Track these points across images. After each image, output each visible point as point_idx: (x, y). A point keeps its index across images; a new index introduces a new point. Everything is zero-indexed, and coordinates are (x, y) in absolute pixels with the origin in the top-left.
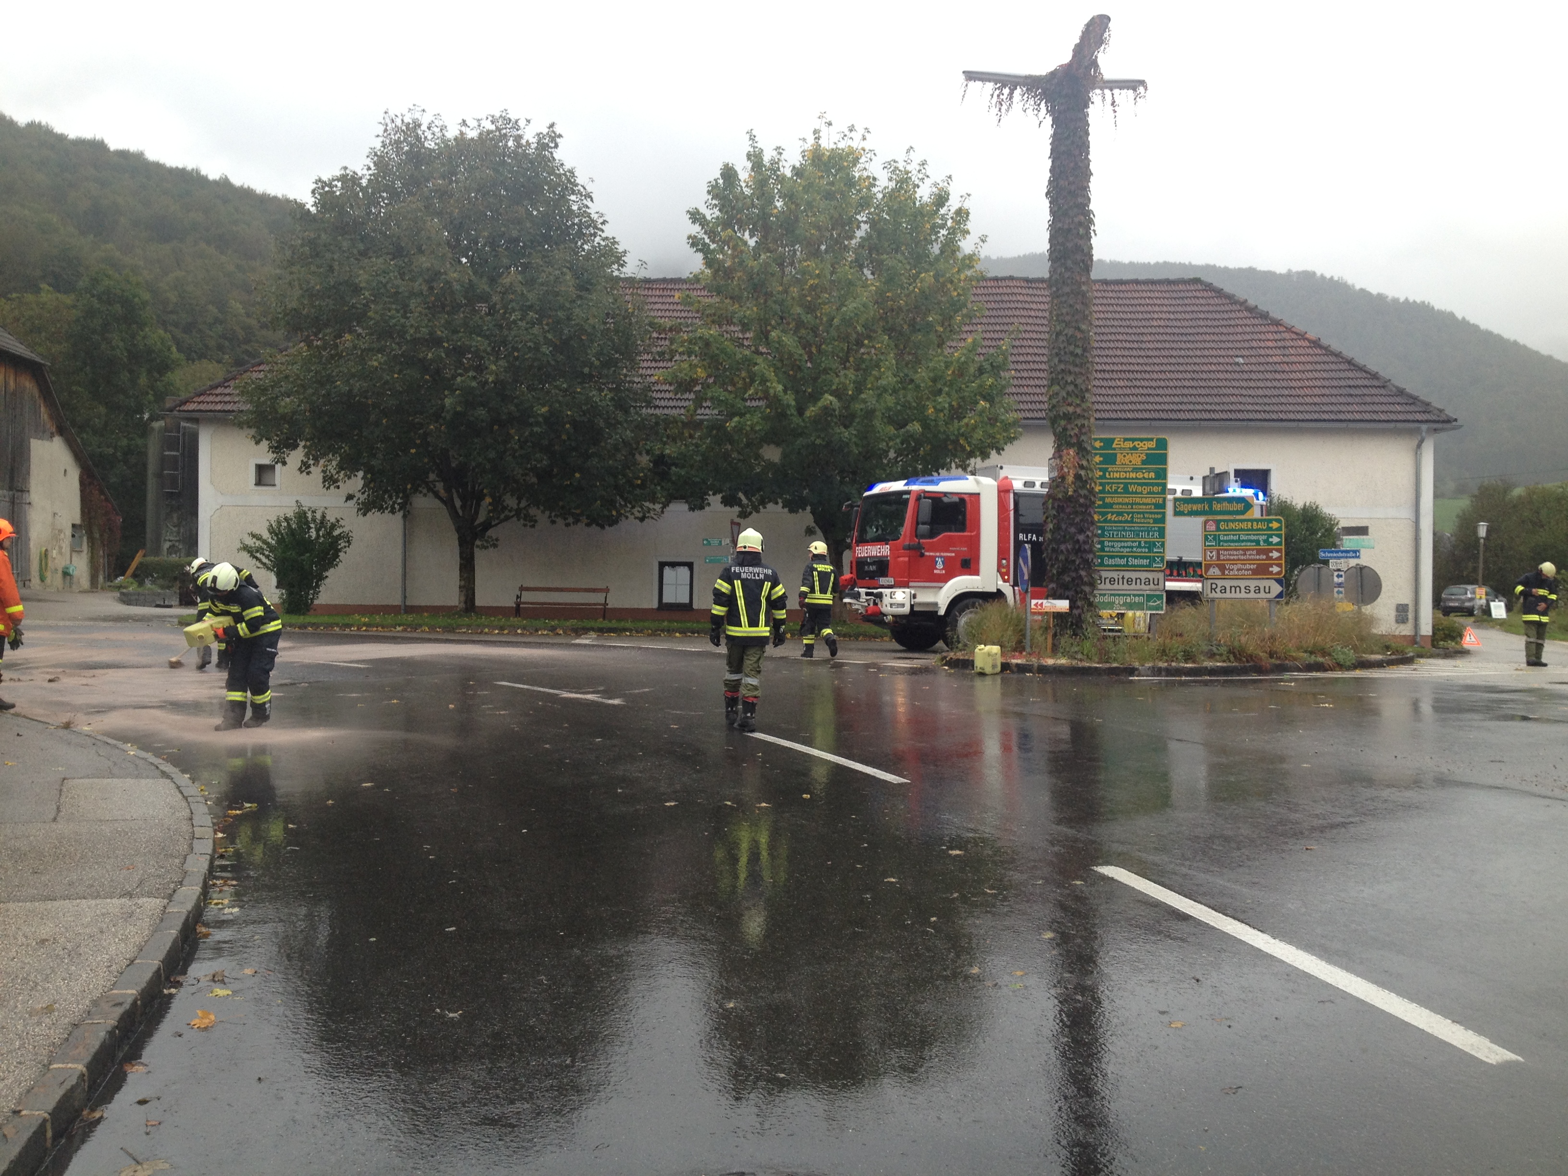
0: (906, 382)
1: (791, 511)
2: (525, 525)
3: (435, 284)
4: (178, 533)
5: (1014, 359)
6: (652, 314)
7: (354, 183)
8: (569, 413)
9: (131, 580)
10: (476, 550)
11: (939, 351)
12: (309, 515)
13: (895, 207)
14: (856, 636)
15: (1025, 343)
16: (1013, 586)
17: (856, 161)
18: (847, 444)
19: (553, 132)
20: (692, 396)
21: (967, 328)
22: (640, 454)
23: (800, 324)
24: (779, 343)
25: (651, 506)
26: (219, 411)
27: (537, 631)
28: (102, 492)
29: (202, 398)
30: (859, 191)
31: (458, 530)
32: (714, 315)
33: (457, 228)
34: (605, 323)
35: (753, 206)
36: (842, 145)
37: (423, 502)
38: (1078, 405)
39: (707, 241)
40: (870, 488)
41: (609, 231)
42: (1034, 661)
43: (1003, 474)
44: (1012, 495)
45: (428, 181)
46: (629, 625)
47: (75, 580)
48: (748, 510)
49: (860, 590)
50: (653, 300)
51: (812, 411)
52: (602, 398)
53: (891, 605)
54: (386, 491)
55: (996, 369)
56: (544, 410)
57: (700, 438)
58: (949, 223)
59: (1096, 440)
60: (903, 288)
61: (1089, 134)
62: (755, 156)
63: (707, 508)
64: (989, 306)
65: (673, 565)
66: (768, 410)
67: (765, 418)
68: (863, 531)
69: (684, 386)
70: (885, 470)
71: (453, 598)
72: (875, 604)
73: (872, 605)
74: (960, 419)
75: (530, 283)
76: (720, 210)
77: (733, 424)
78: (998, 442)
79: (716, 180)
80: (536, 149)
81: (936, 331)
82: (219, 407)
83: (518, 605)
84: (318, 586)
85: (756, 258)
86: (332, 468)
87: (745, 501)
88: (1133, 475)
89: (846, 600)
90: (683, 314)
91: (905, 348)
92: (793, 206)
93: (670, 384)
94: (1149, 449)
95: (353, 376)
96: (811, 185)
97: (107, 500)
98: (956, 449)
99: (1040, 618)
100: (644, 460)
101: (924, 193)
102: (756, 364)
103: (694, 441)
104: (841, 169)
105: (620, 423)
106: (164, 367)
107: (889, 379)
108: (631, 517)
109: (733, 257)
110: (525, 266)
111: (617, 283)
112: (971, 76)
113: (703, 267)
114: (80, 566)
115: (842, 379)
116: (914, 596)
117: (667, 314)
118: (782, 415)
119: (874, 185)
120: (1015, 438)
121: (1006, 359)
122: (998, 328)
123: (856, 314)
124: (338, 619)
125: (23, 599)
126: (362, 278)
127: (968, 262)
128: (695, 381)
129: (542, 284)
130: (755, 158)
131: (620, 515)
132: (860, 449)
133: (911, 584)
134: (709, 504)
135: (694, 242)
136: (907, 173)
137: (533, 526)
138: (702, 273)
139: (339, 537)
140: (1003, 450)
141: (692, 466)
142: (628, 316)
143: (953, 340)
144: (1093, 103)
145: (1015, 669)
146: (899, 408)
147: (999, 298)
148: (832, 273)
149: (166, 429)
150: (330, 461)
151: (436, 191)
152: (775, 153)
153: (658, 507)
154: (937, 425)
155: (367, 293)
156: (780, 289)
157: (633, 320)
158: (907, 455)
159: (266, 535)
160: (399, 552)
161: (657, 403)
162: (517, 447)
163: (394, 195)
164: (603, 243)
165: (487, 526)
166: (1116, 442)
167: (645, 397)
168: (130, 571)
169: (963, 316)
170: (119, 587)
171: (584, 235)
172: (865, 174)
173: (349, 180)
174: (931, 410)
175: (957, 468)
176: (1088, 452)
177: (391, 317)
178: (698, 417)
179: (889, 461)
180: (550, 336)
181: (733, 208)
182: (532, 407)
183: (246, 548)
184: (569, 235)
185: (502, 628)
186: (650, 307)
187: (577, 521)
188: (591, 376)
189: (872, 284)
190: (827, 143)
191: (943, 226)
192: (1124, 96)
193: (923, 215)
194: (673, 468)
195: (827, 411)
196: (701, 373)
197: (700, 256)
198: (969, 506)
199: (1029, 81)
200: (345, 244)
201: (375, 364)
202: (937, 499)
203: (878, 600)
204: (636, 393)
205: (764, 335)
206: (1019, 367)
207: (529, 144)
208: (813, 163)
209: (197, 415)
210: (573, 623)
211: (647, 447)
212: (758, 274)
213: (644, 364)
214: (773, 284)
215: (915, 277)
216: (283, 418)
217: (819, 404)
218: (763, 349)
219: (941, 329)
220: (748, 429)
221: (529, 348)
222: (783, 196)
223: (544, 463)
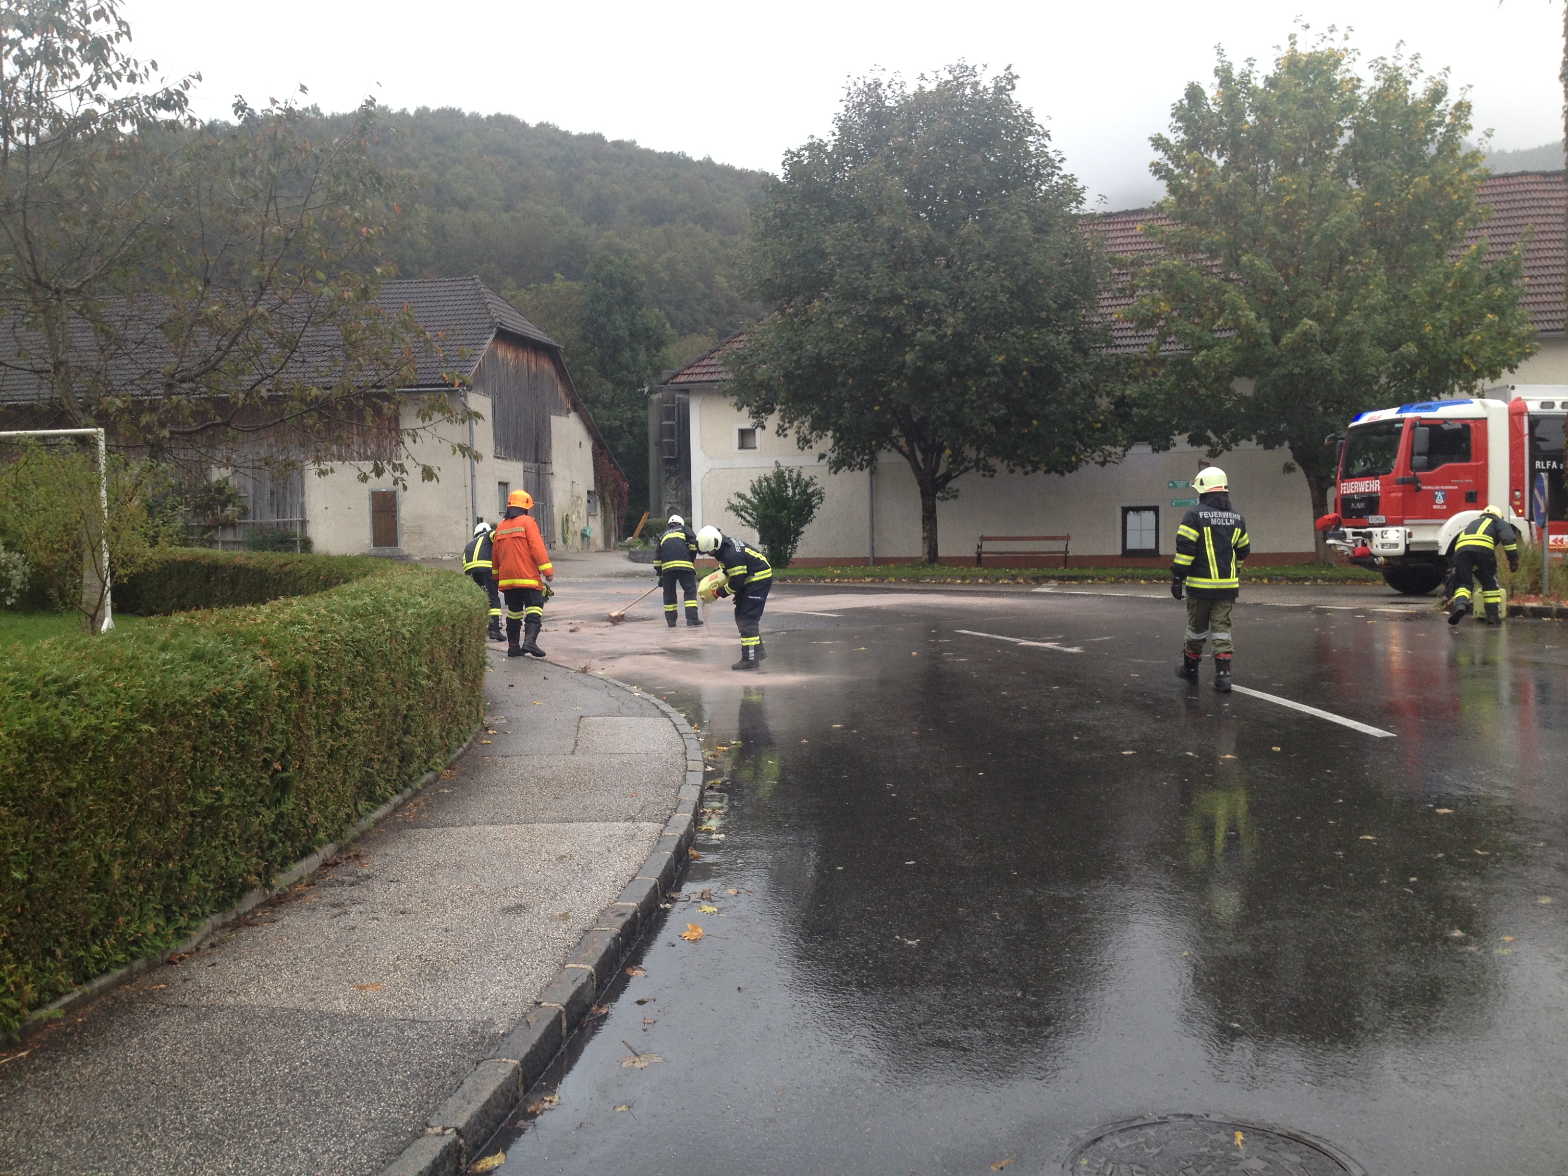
0: (1399, 299)
1: (1267, 447)
2: (984, 476)
3: (895, 243)
4: (676, 496)
5: (1529, 264)
6: (1113, 249)
7: (820, 151)
8: (1026, 360)
9: (638, 539)
10: (938, 502)
11: (1438, 261)
12: (787, 474)
13: (1383, 108)
14: (1344, 580)
15: (1543, 245)
16: (1529, 521)
17: (1337, 63)
18: (1330, 371)
19: (1010, 73)
20: (1156, 332)
21: (1472, 234)
22: (1101, 396)
23: (1275, 244)
24: (1250, 267)
25: (1112, 449)
26: (706, 381)
27: (998, 580)
28: (611, 462)
29: (689, 372)
30: (1341, 95)
31: (920, 483)
32: (1179, 244)
33: (916, 185)
34: (1063, 264)
35: (1222, 123)
36: (1321, 48)
37: (888, 458)
39: (1171, 166)
40: (1357, 418)
41: (1067, 169)
42: (1553, 604)
43: (1514, 395)
44: (1526, 419)
45: (888, 140)
46: (1090, 572)
47: (591, 540)
48: (1219, 449)
49: (1346, 530)
50: (1114, 234)
51: (1288, 338)
52: (1060, 341)
53: (1383, 545)
54: (855, 449)
55: (1506, 277)
56: (1001, 359)
57: (1165, 376)
58: (1448, 119)
60: (1393, 195)
62: (1224, 71)
63: (1172, 449)
64: (1499, 207)
65: (1138, 509)
66: (1240, 341)
67: (1236, 349)
68: (1349, 465)
69: (1146, 322)
70: (1375, 398)
71: (916, 549)
72: (1364, 544)
73: (1360, 545)
74: (1463, 336)
75: (987, 231)
76: (1185, 133)
77: (1200, 359)
78: (1510, 359)
79: (1180, 101)
80: (994, 93)
81: (1434, 240)
82: (706, 378)
83: (979, 554)
84: (795, 541)
85: (1224, 179)
86: (805, 430)
87: (1214, 439)
89: (1330, 541)
90: (1146, 247)
91: (1397, 261)
92: (1266, 119)
93: (1132, 322)
95: (822, 339)
96: (1285, 95)
97: (615, 468)
98: (1459, 370)
99: (1560, 555)
100: (1104, 403)
101: (1417, 90)
102: (1225, 292)
103: (1157, 379)
104: (1321, 73)
105: (1079, 366)
106: (660, 344)
107: (1379, 297)
108: (1092, 462)
109: (1199, 180)
110: (982, 215)
111: (1075, 221)
113: (1166, 194)
114: (596, 528)
115: (1324, 301)
116: (1410, 535)
117: (1130, 248)
118: (1257, 345)
119: (1358, 87)
120: (1531, 354)
121: (1518, 265)
122: (1509, 231)
123: (1339, 229)
124: (814, 572)
125: (551, 559)
126: (828, 243)
127: (1470, 160)
128: (1158, 316)
129: (999, 231)
130: (1224, 74)
131: (1079, 461)
132: (1346, 377)
133: (1406, 522)
134: (1174, 445)
135: (1157, 169)
136: (1397, 69)
137: (992, 476)
138: (1166, 201)
139: (813, 494)
140: (1517, 367)
141: (1155, 406)
142: (1088, 254)
143: (1454, 249)
145: (1530, 614)
146: (1390, 328)
147: (1510, 197)
148: (1311, 187)
149: (662, 401)
150: (803, 423)
151: (896, 149)
152: (1245, 66)
153: (1119, 450)
154: (1435, 344)
155: (833, 258)
156: (1252, 209)
157: (1092, 258)
158: (1401, 380)
159: (749, 495)
160: (867, 506)
161: (1118, 342)
162: (974, 398)
163: (857, 156)
164: (1061, 182)
165: (947, 477)
167: (1105, 336)
168: (637, 532)
169: (1466, 221)
170: (629, 546)
171: (1041, 175)
172: (1348, 76)
173: (815, 148)
174: (1428, 328)
175: (1461, 390)
177: (856, 279)
178: (1163, 353)
179: (1380, 387)
180: (1006, 283)
181: (1199, 129)
182: (989, 356)
183: (732, 507)
184: (1026, 177)
185: (964, 578)
186: (1110, 242)
187: (1035, 469)
188: (1048, 321)
189: (1358, 195)
190: (1304, 48)
191: (1439, 124)
193: (1416, 114)
194: (1135, 409)
195: (1306, 336)
196: (1164, 307)
197: (1164, 183)
198: (1473, 435)
200: (813, 211)
201: (841, 326)
202: (1435, 426)
203: (1367, 541)
204: (1094, 335)
205: (1234, 261)
206: (1536, 272)
207: (986, 90)
208: (1289, 71)
209: (687, 386)
210: (1034, 571)
211: (1107, 389)
212: (1227, 196)
213: (1102, 303)
214: (1244, 205)
215: (1408, 183)
216: (761, 385)
217: (1298, 330)
218: (1233, 276)
219: (1439, 237)
220: (1217, 362)
221: (987, 297)
222: (1254, 109)
223: (1002, 412)
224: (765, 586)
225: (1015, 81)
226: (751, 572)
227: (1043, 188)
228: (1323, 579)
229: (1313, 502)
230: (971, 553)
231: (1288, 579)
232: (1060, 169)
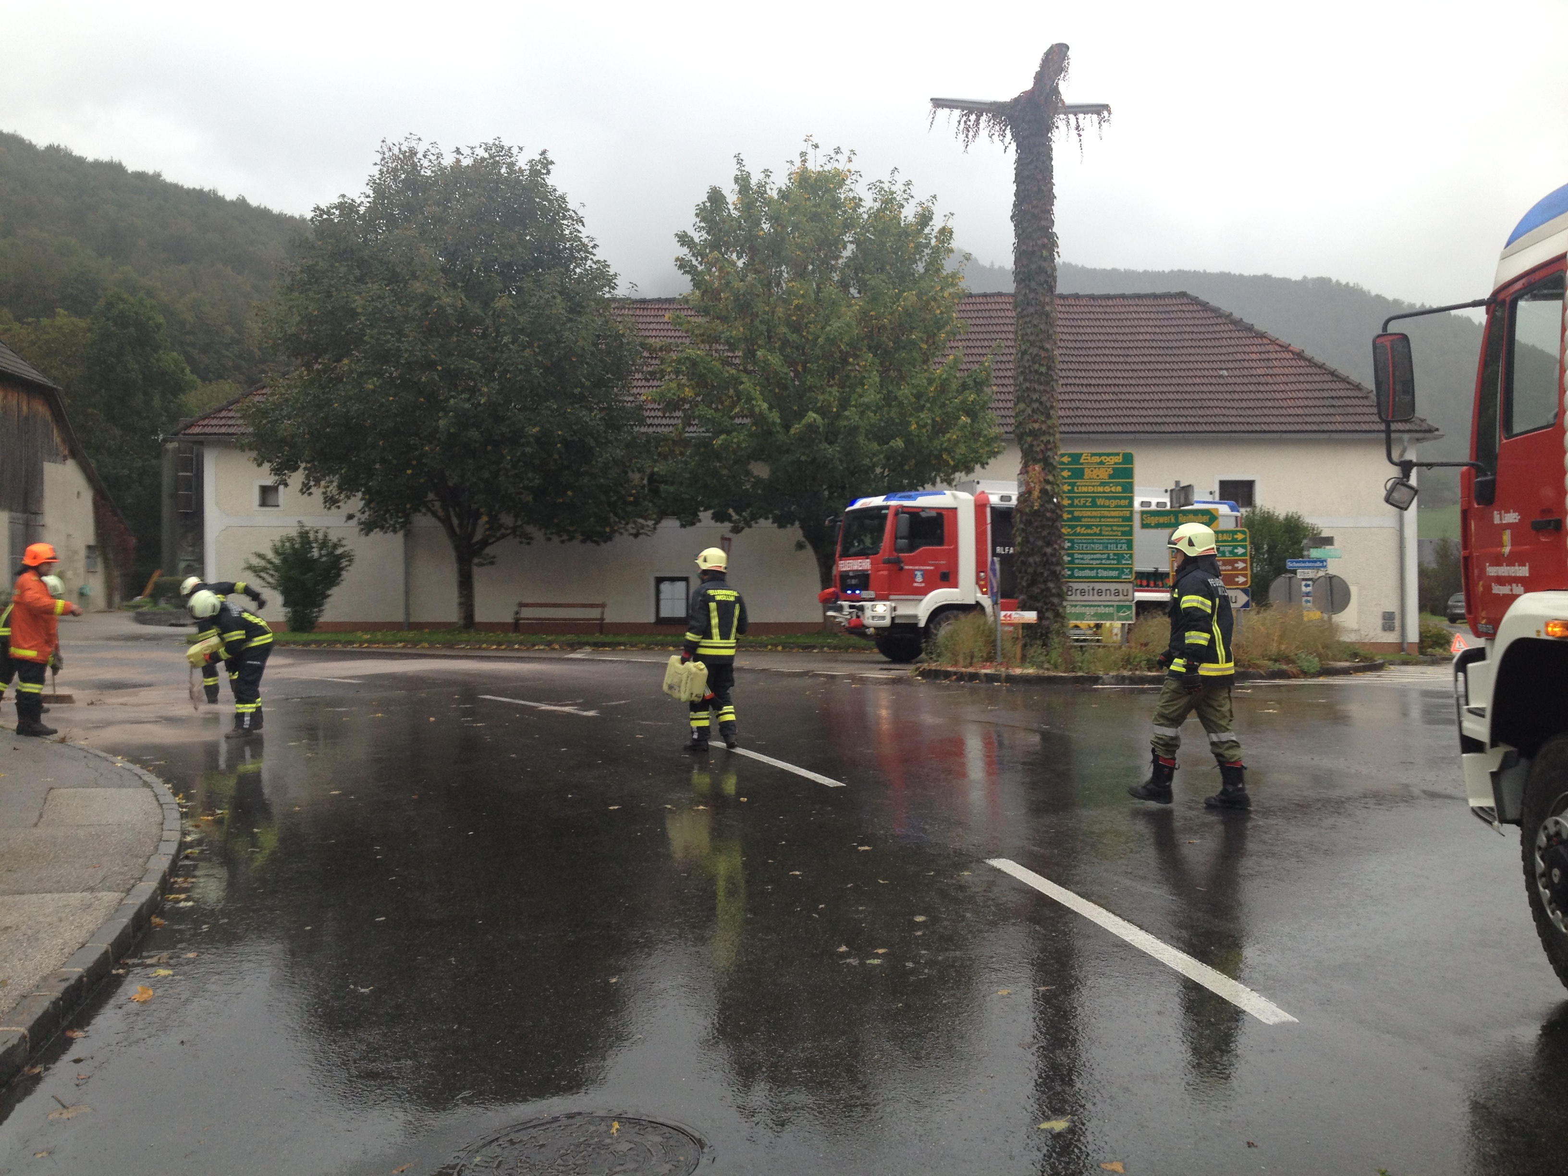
0: (889, 399)
1: (781, 526)
2: (520, 543)
3: (429, 309)
5: (996, 374)
6: (643, 334)
7: (352, 211)
8: (560, 433)
9: (147, 599)
10: (474, 568)
11: (924, 367)
12: (312, 535)
13: (880, 227)
14: (845, 648)
15: (1003, 358)
16: (991, 598)
17: (842, 182)
18: (832, 460)
19: (545, 158)
20: (681, 414)
21: (950, 345)
23: (785, 343)
24: (764, 362)
25: (644, 522)
26: (224, 434)
27: (534, 646)
28: (115, 514)
29: (206, 422)
30: (845, 211)
31: (456, 548)
32: (703, 334)
33: (452, 257)
34: (596, 345)
35: (740, 228)
36: (828, 167)
37: (422, 522)
38: (1043, 422)
39: (695, 263)
40: (852, 503)
41: (600, 254)
42: (1003, 671)
43: (979, 488)
44: (988, 510)
45: (424, 208)
46: (623, 639)
47: (90, 600)
48: (739, 525)
49: (843, 603)
50: (645, 320)
51: (796, 428)
52: (593, 418)
53: (873, 618)
54: (387, 511)
55: (979, 384)
56: (535, 430)
57: (690, 456)
58: (933, 242)
59: (1063, 455)
60: (886, 307)
61: (1052, 159)
62: (743, 179)
63: (698, 524)
65: (670, 580)
66: (754, 428)
67: (752, 435)
68: (846, 545)
69: (673, 404)
70: (871, 485)
71: (453, 614)
72: (857, 616)
73: (855, 617)
74: (944, 434)
75: (521, 306)
76: (708, 233)
77: (720, 442)
78: (981, 457)
79: (703, 203)
80: (530, 175)
81: (921, 348)
82: (222, 430)
83: (517, 620)
84: (322, 604)
85: (743, 279)
86: (333, 489)
88: (1101, 489)
89: (830, 614)
90: (673, 334)
91: (889, 365)
92: (779, 229)
93: (660, 403)
94: (1116, 463)
95: (350, 398)
96: (796, 207)
97: (120, 521)
98: (940, 465)
99: (1012, 629)
100: (636, 478)
101: (909, 213)
102: (743, 382)
103: (684, 459)
104: (828, 191)
105: (610, 442)
106: (177, 388)
107: (872, 396)
108: (625, 534)
109: (720, 278)
110: (518, 290)
111: (608, 305)
112: (938, 103)
113: (691, 288)
114: (96, 587)
115: (827, 396)
116: (895, 609)
117: (659, 333)
118: (770, 433)
119: (860, 206)
120: (996, 453)
121: (988, 374)
123: (840, 334)
124: (341, 637)
126: (358, 303)
127: (951, 280)
128: (684, 400)
129: (534, 308)
130: (743, 183)
131: (613, 532)
132: (845, 465)
133: (891, 597)
134: (700, 521)
135: (683, 265)
136: (892, 193)
137: (529, 544)
138: (691, 293)
139: (342, 555)
140: (987, 464)
141: (681, 483)
142: (619, 337)
143: (937, 357)
144: (1057, 127)
145: (984, 679)
146: (883, 424)
148: (817, 294)
149: (179, 451)
150: (332, 482)
151: (431, 218)
152: (761, 177)
153: (651, 523)
154: (920, 441)
155: (363, 318)
156: (767, 309)
157: (624, 340)
159: (270, 555)
160: (401, 570)
161: (648, 421)
162: (509, 466)
163: (392, 222)
165: (484, 543)
166: (1083, 457)
167: (638, 415)
168: (146, 591)
169: (947, 333)
170: (135, 607)
171: (575, 258)
172: (851, 195)
173: (347, 208)
174: (914, 426)
175: (942, 482)
176: (1054, 468)
177: (387, 342)
178: (687, 435)
180: (540, 358)
181: (720, 231)
182: (524, 428)
184: (561, 258)
185: (499, 644)
186: (641, 326)
187: (571, 539)
188: (581, 396)
189: (856, 304)
190: (814, 165)
191: (927, 245)
192: (1088, 121)
193: (908, 234)
194: (664, 485)
195: (811, 428)
196: (689, 392)
197: (688, 277)
198: (946, 520)
199: (994, 107)
200: (342, 271)
201: (371, 387)
202: (914, 514)
203: (860, 613)
204: (627, 413)
205: (751, 354)
206: (999, 382)
207: (521, 171)
208: (800, 186)
209: (202, 438)
210: (571, 637)
211: (639, 465)
212: (744, 295)
213: (635, 383)
214: (759, 304)
215: (898, 296)
216: (283, 441)
217: (804, 422)
218: (750, 367)
219: (925, 346)
220: (735, 446)
221: (521, 370)
222: (770, 219)
223: (537, 481)
224: (265, 651)
225: (550, 167)
226: (250, 637)
227: (578, 270)
228: (829, 647)
229: (821, 577)
230: (509, 618)
231: (799, 646)
232: (594, 255)
